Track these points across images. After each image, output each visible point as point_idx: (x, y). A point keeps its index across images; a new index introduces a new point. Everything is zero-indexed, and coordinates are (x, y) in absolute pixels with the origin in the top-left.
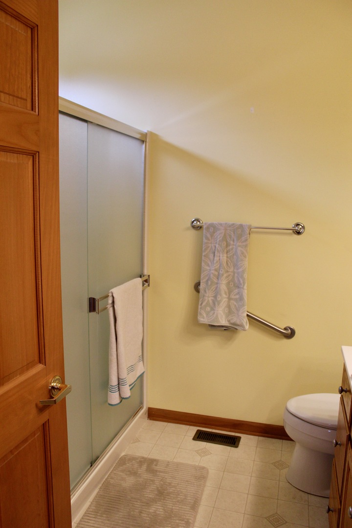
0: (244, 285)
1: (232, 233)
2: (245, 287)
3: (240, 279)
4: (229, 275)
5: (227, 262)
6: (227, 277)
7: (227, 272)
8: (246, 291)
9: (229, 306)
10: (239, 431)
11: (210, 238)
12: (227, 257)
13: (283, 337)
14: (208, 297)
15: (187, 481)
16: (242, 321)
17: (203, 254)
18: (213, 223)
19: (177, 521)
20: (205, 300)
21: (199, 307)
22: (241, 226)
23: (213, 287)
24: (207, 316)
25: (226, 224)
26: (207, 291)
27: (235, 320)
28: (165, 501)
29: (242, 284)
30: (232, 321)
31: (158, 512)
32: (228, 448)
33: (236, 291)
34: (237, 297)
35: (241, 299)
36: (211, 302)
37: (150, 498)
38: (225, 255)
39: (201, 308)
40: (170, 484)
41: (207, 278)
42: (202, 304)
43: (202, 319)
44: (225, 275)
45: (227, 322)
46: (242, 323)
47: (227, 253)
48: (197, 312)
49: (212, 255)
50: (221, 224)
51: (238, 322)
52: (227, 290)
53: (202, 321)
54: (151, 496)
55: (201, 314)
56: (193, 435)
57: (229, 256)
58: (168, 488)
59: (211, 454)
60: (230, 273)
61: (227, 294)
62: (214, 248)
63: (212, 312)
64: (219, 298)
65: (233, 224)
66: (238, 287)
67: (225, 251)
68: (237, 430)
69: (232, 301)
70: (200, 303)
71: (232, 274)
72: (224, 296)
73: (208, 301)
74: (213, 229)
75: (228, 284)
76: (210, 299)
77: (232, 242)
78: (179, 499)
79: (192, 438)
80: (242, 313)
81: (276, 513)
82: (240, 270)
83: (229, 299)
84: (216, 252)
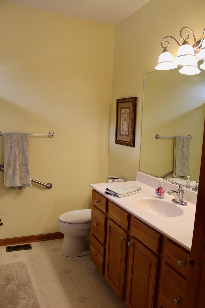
0: (29, 164)
1: (20, 138)
2: (29, 165)
3: (26, 161)
4: (20, 160)
5: (18, 154)
6: (19, 161)
7: (19, 158)
8: (30, 167)
9: (21, 176)
10: (28, 241)
11: (8, 141)
12: (18, 150)
13: (46, 188)
14: (10, 172)
15: (17, 270)
16: (29, 182)
17: (5, 150)
18: (9, 133)
19: (25, 288)
20: (8, 174)
21: (4, 178)
22: (25, 134)
23: (12, 167)
24: (10, 183)
25: (17, 133)
26: (9, 169)
27: (25, 182)
28: (12, 282)
29: (28, 164)
30: (23, 184)
31: (12, 288)
32: (28, 251)
33: (24, 167)
34: (25, 170)
35: (28, 171)
36: (11, 174)
37: (4, 284)
38: (17, 149)
39: (6, 179)
40: (10, 274)
41: (7, 162)
42: (6, 176)
43: (7, 185)
44: (18, 160)
45: (20, 184)
46: (29, 184)
47: (18, 148)
48: (4, 181)
49: (10, 150)
50: (14, 133)
51: (27, 184)
52: (19, 168)
53: (7, 186)
54: (3, 283)
55: (6, 182)
56: (6, 250)
57: (19, 150)
58: (10, 276)
59: (21, 255)
60: (20, 159)
61: (19, 169)
62: (11, 146)
63: (13, 180)
64: (16, 172)
65: (20, 133)
66: (25, 165)
67: (17, 147)
68: (27, 242)
69: (22, 173)
70: (5, 176)
71: (21, 159)
72: (18, 171)
73: (10, 174)
74: (10, 136)
75: (20, 164)
76: (10, 173)
77: (20, 143)
78: (19, 279)
79: (6, 251)
80: (29, 178)
81: (66, 269)
82: (26, 157)
83: (21, 172)
84: (12, 148)
